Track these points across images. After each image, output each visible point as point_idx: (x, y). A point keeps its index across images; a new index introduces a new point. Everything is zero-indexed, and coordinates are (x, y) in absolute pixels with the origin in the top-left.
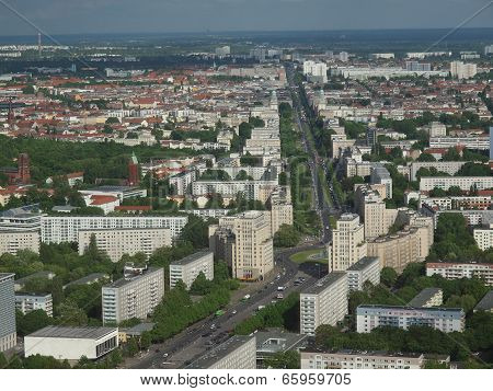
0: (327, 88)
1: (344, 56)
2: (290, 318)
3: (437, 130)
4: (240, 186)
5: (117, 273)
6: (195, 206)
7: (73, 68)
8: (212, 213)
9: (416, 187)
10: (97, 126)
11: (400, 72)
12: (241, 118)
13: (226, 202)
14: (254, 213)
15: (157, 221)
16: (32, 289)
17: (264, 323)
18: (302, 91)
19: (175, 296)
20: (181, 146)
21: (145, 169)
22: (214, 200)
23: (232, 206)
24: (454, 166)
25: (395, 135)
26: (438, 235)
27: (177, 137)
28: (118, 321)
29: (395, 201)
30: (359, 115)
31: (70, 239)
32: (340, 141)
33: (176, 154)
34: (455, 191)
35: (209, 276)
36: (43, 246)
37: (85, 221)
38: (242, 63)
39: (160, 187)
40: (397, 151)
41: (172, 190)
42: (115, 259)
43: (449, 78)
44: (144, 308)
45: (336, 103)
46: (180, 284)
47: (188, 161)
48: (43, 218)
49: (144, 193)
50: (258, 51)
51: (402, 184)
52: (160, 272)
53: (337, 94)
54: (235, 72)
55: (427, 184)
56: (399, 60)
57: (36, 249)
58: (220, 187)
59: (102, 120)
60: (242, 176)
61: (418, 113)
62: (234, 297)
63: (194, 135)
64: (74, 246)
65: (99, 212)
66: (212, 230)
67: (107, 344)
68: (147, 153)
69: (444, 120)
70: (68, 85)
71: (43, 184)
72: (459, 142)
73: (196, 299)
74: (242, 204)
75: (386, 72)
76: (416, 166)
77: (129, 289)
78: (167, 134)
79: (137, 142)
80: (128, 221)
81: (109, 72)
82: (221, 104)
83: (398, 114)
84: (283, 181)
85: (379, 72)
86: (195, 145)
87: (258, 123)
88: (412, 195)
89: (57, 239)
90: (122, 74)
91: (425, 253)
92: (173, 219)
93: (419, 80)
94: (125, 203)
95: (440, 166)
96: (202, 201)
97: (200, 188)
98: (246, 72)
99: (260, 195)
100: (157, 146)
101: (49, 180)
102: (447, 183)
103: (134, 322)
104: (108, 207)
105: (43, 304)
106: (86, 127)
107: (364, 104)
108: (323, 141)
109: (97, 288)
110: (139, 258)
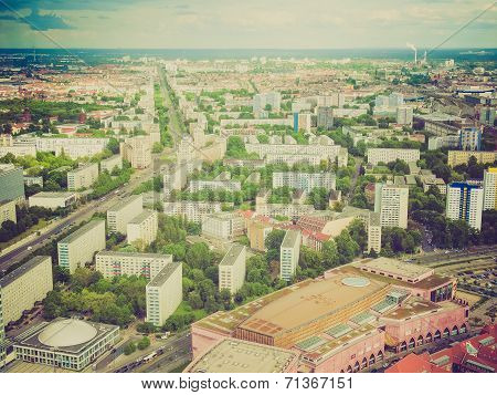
0: (177, 76)
1: (185, 61)
2: (158, 186)
3: (228, 97)
4: (135, 123)
5: (75, 166)
6: (113, 133)
7: (52, 65)
8: (121, 137)
9: (218, 124)
10: (64, 94)
11: (211, 69)
12: (136, 91)
13: (128, 131)
14: (142, 136)
15: (94, 140)
16: (32, 174)
17: (146, 188)
18: (165, 78)
19: (104, 176)
20: (106, 104)
21: (89, 115)
22: (123, 130)
23: (131, 133)
24: (237, 114)
25: (209, 99)
26: (229, 146)
27: (104, 99)
28: (76, 188)
29: (209, 131)
30: (192, 89)
31: (52, 150)
32: (183, 102)
33: (103, 108)
34: (237, 126)
35: (120, 167)
36: (38, 153)
37: (59, 140)
38: (136, 64)
39: (96, 125)
40: (210, 107)
41: (103, 126)
42: (74, 160)
43: (235, 72)
44: (88, 182)
45: (181, 84)
46: (106, 172)
47: (109, 112)
48: (37, 139)
49: (88, 127)
50: (144, 59)
51: (212, 123)
52: (96, 165)
53: (182, 80)
54: (133, 68)
55: (224, 122)
56: (211, 65)
57: (34, 155)
58: (126, 124)
59: (67, 91)
60: (136, 119)
61: (220, 89)
62: (133, 176)
63: (112, 99)
64: (54, 153)
65: (66, 137)
66: (121, 144)
67: (72, 199)
68: (90, 108)
69: (232, 92)
70: (49, 73)
71: (37, 122)
72: (239, 103)
73: (113, 178)
74: (136, 132)
75: (206, 69)
76: (220, 114)
77: (81, 173)
78: (99, 98)
79: (85, 102)
80: (80, 140)
81: (70, 67)
82: (126, 84)
83: (210, 89)
84: (156, 121)
85: (201, 70)
86: (113, 103)
87: (143, 93)
88: (215, 128)
89: (45, 150)
90: (77, 68)
91: (223, 155)
92: (102, 140)
93: (220, 73)
94: (78, 132)
95: (230, 114)
96: (117, 131)
97: (116, 125)
98: (138, 68)
99: (144, 128)
100: (94, 104)
101: (40, 121)
102: (233, 122)
103: (84, 189)
104: (70, 134)
105: (39, 181)
106: (59, 95)
107: (195, 84)
108: (176, 102)
109: (65, 173)
110: (86, 159)
